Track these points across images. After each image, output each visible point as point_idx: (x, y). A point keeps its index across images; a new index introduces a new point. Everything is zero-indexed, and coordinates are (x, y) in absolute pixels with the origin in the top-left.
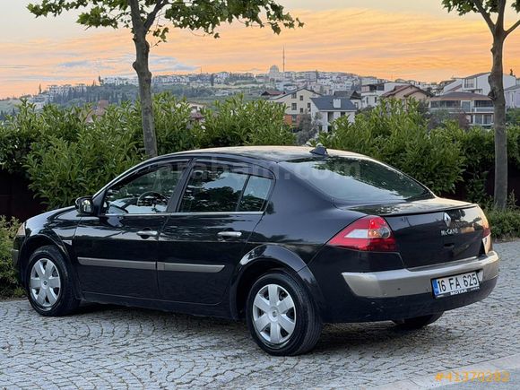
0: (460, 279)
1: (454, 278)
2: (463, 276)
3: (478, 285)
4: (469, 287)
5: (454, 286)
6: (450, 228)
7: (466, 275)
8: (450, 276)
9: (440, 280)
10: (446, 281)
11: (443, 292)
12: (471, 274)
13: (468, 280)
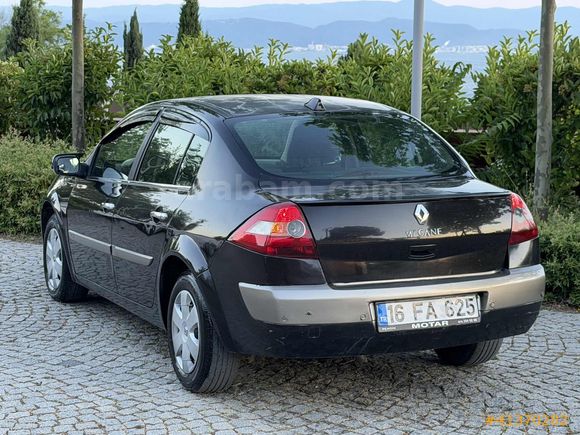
0: (438, 304)
2: (444, 301)
4: (455, 317)
9: (394, 304)
10: (407, 307)
11: (397, 323)
13: (454, 307)
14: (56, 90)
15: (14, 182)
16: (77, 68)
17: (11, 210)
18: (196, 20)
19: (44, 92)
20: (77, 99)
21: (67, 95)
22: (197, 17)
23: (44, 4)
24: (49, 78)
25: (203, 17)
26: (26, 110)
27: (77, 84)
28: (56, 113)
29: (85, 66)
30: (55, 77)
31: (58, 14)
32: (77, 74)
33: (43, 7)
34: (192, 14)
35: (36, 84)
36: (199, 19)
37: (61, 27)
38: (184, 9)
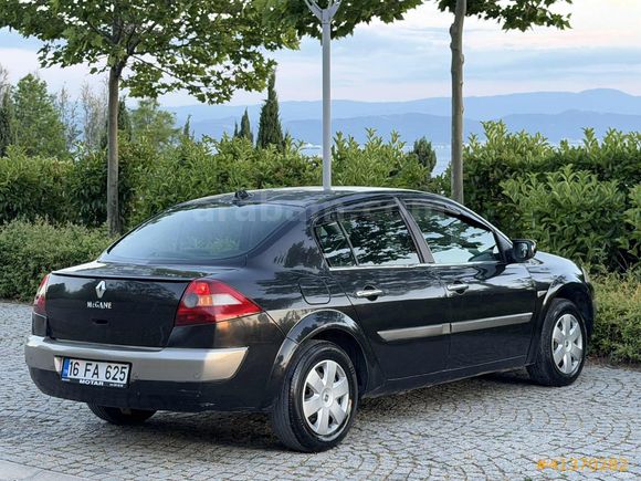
0: (103, 367)
1: (94, 364)
2: (107, 364)
3: (125, 382)
4: (110, 380)
5: (89, 374)
6: (100, 300)
7: (113, 365)
8: (89, 360)
9: (75, 361)
10: (82, 365)
11: (72, 376)
12: (120, 366)
13: (113, 372)
14: (96, 184)
15: (35, 259)
16: (111, 165)
17: (32, 281)
18: (276, 120)
19: (85, 186)
20: (111, 193)
21: (104, 189)
22: (277, 116)
23: (158, 105)
24: (90, 174)
25: (284, 117)
26: (72, 202)
27: (111, 179)
28: (96, 204)
29: (120, 163)
30: (94, 173)
31: (172, 115)
32: (112, 171)
33: (158, 109)
34: (271, 114)
35: (79, 180)
36: (279, 118)
37: (175, 128)
38: (264, 109)
